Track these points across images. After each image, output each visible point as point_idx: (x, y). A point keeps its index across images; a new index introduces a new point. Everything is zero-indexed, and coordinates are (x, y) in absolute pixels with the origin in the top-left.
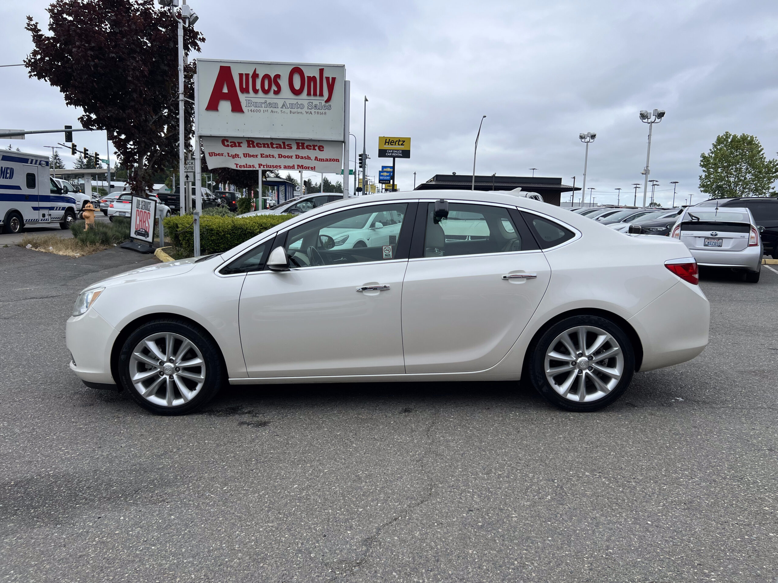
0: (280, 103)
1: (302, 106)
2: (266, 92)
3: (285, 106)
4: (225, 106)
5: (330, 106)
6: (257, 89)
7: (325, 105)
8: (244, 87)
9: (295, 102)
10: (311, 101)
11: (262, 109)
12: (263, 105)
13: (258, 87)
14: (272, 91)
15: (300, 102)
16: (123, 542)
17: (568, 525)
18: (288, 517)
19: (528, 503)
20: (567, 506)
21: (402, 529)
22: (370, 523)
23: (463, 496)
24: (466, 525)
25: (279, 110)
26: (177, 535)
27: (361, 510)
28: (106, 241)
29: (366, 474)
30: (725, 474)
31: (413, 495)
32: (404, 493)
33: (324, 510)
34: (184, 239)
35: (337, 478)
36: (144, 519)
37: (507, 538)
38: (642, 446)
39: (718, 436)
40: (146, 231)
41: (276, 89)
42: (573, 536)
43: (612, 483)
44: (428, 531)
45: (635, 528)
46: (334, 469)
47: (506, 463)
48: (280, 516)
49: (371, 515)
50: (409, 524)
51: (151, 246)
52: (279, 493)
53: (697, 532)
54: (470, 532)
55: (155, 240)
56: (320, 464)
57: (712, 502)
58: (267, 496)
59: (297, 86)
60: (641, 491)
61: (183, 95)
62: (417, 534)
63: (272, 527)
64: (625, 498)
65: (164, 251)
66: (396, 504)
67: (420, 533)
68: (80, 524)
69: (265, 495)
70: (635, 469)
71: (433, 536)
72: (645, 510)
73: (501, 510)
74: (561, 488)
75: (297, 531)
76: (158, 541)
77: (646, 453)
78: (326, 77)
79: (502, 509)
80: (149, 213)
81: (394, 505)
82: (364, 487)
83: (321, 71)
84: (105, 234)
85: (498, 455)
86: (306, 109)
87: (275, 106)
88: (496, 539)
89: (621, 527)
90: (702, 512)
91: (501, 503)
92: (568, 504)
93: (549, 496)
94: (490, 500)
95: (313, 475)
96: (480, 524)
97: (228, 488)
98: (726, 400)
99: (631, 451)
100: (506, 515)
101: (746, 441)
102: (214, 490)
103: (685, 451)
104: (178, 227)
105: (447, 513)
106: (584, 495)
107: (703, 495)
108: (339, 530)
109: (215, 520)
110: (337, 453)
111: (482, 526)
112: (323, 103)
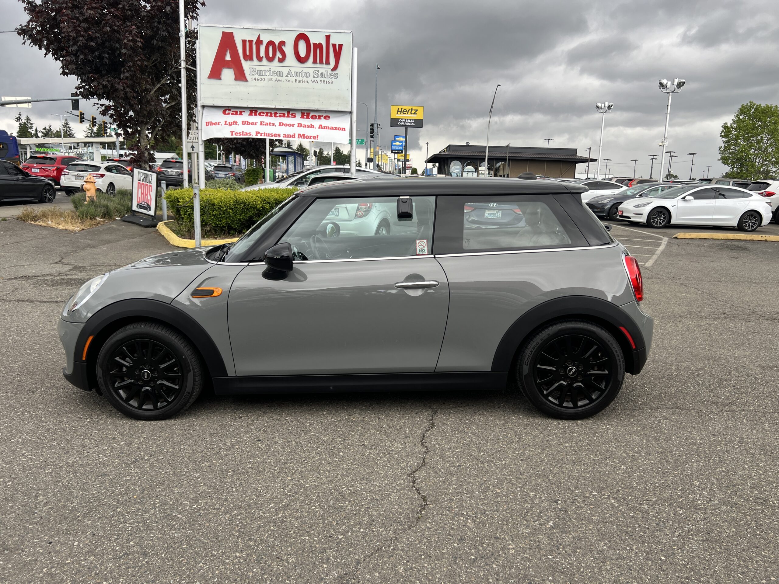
0: (285, 71)
1: (307, 75)
2: (270, 60)
3: (290, 74)
4: (228, 74)
5: (337, 74)
6: (261, 56)
7: (331, 73)
8: (248, 54)
9: (300, 70)
10: (317, 69)
11: (266, 78)
12: (268, 74)
13: (262, 54)
14: (276, 59)
15: (305, 70)
16: (73, 574)
17: (571, 560)
18: (259, 544)
19: (527, 531)
20: (571, 534)
21: (384, 563)
22: (350, 555)
23: (456, 521)
24: (456, 558)
25: (284, 78)
26: (133, 567)
27: (340, 537)
28: (107, 214)
29: (350, 490)
30: (747, 495)
31: (400, 518)
32: (391, 515)
33: (301, 536)
34: (185, 214)
35: (318, 496)
36: (100, 545)
37: (502, 577)
38: (656, 459)
39: (740, 447)
40: (148, 205)
41: (281, 57)
42: (577, 576)
43: (623, 506)
44: (414, 566)
45: (647, 565)
46: (316, 484)
47: (506, 478)
48: (251, 543)
49: (352, 544)
50: (392, 556)
51: (153, 220)
52: (253, 513)
53: (716, 571)
54: (461, 568)
55: (158, 213)
56: (302, 477)
57: (733, 532)
58: (239, 517)
59: (303, 53)
60: (654, 516)
61: (185, 62)
62: (401, 570)
63: (240, 557)
64: (637, 525)
65: (166, 225)
66: (381, 530)
67: (404, 569)
68: (30, 549)
69: (237, 516)
70: (648, 488)
71: (419, 573)
72: (659, 541)
73: (496, 538)
74: (566, 511)
75: (266, 564)
76: (111, 574)
77: (660, 468)
78: (333, 44)
79: (498, 538)
80: (151, 186)
81: (378, 531)
82: (347, 506)
83: (328, 37)
84: (107, 207)
85: (497, 468)
86: (311, 78)
87: (280, 74)
88: (490, 577)
89: (631, 564)
90: (723, 545)
91: (497, 530)
92: (572, 533)
93: (552, 522)
94: (486, 526)
95: (293, 491)
96: (473, 557)
97: (197, 506)
98: (747, 401)
99: (643, 465)
100: (502, 546)
101: (770, 453)
102: (182, 509)
103: (703, 465)
104: (179, 202)
105: (437, 543)
106: (590, 521)
107: (723, 522)
108: (315, 564)
109: (178, 547)
110: (321, 464)
111: (475, 560)
112: (330, 71)
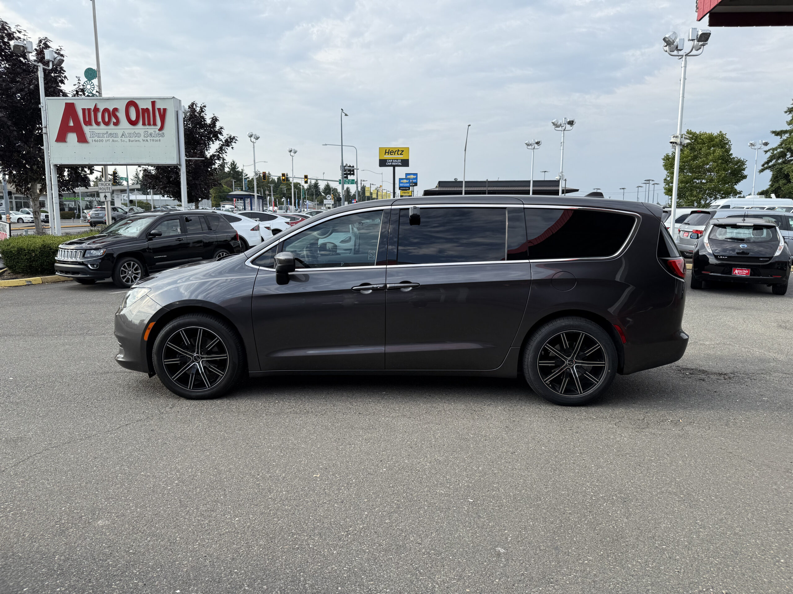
0: (120, 133)
2: (107, 124)
3: (124, 135)
4: (72, 137)
6: (99, 121)
7: (159, 133)
8: (87, 120)
9: (132, 131)
10: (146, 130)
11: (104, 139)
12: (105, 136)
13: (100, 119)
14: (112, 123)
15: (137, 131)
25: (119, 139)
59: (133, 117)
78: (158, 109)
83: (153, 103)
86: (142, 137)
87: (116, 135)
112: (157, 132)
